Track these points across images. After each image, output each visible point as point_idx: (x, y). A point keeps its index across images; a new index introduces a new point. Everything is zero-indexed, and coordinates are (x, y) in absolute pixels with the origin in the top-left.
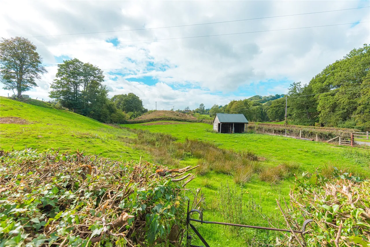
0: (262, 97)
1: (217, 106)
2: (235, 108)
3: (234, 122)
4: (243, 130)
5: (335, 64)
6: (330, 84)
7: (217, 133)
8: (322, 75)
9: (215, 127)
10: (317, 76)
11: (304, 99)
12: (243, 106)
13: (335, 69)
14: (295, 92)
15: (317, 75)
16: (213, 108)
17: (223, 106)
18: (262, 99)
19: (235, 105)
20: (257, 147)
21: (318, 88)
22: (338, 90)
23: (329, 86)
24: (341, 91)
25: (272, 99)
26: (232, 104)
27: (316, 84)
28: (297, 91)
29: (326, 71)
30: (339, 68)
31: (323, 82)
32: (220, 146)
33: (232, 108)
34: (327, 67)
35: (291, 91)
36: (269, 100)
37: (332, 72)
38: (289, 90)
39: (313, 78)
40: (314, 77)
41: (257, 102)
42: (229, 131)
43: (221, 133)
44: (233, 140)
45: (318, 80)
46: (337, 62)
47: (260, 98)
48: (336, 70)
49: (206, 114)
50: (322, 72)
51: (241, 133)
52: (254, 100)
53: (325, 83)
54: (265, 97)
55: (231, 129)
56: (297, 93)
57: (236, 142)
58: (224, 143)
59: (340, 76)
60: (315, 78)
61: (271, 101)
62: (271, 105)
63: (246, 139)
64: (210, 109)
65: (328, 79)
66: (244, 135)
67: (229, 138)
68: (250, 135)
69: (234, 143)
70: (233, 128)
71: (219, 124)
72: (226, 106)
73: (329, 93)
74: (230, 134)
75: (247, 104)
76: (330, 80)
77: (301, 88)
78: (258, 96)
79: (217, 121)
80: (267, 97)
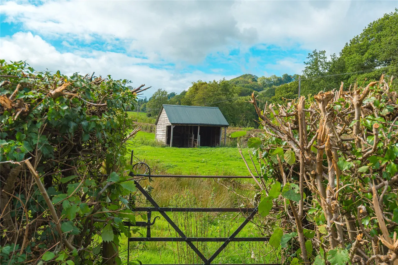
0: (257, 78)
1: (164, 93)
2: (204, 98)
3: (200, 124)
4: (218, 141)
5: (383, 20)
6: (374, 57)
7: (163, 146)
8: (362, 41)
9: (161, 135)
10: (354, 42)
11: (332, 84)
12: (220, 94)
13: (382, 31)
14: (317, 69)
15: (354, 40)
16: (154, 97)
17: (178, 93)
18: (257, 82)
19: (202, 92)
20: (243, 169)
21: (354, 65)
22: (387, 69)
23: (372, 61)
24: (390, 70)
25: (277, 84)
26: (197, 89)
27: (352, 56)
28: (320, 69)
29: (367, 32)
30: (388, 29)
31: (363, 54)
32: (171, 169)
33: (196, 98)
34: (370, 26)
35: (310, 68)
36: (270, 85)
37: (378, 36)
38: (306, 66)
39: (347, 44)
40: (349, 43)
41: (247, 87)
42: (190, 144)
43: (173, 146)
44: (197, 159)
45: (355, 49)
46: (387, 17)
47: (254, 79)
48: (384, 32)
49: (139, 110)
50: (362, 35)
51: (214, 147)
52: (242, 85)
53: (366, 54)
54: (264, 78)
55: (193, 138)
56: (319, 72)
57: (204, 162)
58: (179, 163)
59: (390, 43)
60: (350, 45)
61: (274, 86)
62: (274, 95)
63: (222, 157)
64: (148, 100)
65: (371, 47)
66: (219, 149)
67: (190, 154)
68: (230, 149)
69: (200, 164)
70: (199, 136)
71: (169, 128)
72: (184, 93)
73: (372, 74)
74: (191, 148)
75: (228, 91)
76: (374, 49)
77: (327, 63)
78: (249, 75)
79: (165, 120)
80: (268, 80)
